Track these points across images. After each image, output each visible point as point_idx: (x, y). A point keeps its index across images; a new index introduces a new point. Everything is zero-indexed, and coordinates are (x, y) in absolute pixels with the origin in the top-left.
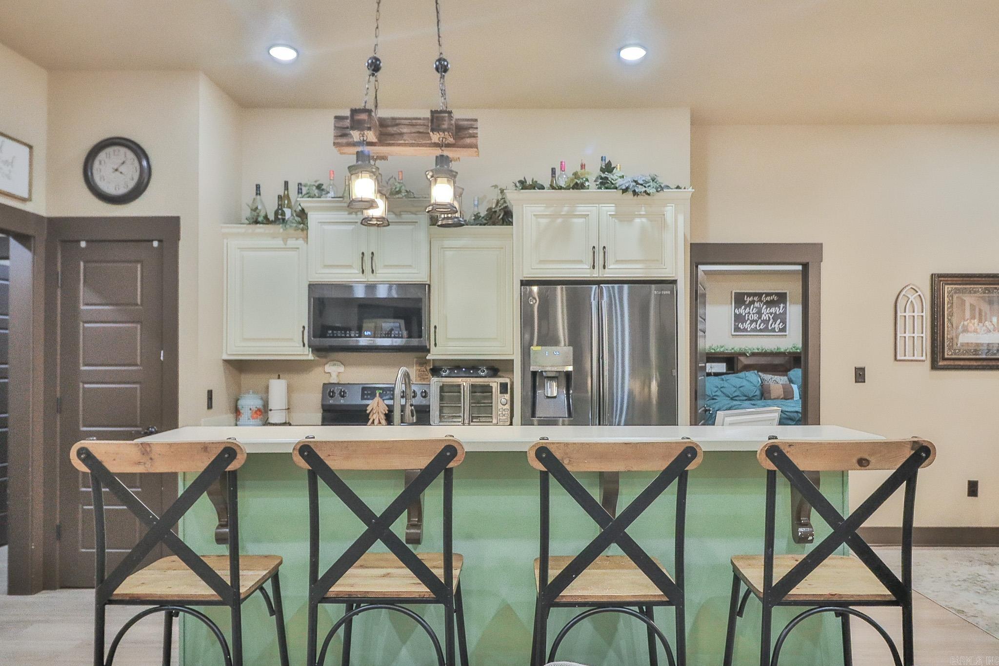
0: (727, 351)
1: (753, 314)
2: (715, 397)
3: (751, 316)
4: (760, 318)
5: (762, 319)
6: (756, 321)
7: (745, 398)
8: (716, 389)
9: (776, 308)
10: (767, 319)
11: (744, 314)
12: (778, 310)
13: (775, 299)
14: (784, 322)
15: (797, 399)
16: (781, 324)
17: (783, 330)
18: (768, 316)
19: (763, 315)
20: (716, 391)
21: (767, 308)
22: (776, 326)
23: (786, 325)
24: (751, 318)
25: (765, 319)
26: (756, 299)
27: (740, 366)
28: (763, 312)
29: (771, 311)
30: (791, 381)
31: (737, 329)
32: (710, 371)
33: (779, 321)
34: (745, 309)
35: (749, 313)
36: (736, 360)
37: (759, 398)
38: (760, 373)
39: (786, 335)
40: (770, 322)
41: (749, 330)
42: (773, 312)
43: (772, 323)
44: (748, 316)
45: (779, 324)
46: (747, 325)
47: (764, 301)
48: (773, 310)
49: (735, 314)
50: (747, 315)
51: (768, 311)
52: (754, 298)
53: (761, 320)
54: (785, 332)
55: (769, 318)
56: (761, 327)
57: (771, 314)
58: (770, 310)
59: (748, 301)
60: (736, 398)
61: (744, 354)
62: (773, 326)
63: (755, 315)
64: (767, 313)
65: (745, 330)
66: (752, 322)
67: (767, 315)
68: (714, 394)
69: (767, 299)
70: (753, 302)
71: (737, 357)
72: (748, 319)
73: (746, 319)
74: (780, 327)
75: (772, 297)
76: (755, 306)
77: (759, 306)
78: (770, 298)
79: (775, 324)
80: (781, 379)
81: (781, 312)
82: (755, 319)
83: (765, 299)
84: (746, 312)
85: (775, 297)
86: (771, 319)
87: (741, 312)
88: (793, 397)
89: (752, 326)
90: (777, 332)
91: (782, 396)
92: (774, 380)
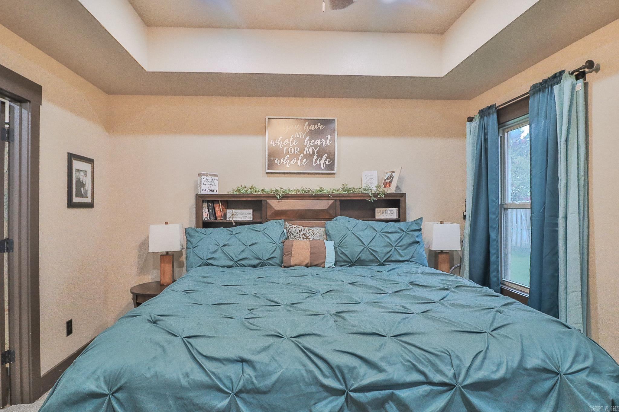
0: (256, 193)
1: (294, 147)
2: (209, 261)
4: (301, 152)
5: (305, 153)
6: (296, 156)
7: (255, 262)
9: (323, 140)
10: (311, 153)
11: (281, 147)
12: (325, 141)
13: (321, 128)
14: (331, 157)
15: (329, 265)
16: (328, 160)
17: (331, 166)
18: (312, 148)
19: (306, 149)
20: (215, 252)
21: (310, 140)
22: (322, 162)
23: (334, 161)
25: (308, 153)
26: (297, 127)
27: (269, 213)
28: (305, 144)
29: (316, 143)
30: (326, 235)
31: (271, 165)
32: (231, 219)
33: (324, 157)
34: (283, 140)
35: (288, 145)
36: (263, 203)
37: (278, 262)
38: (287, 224)
39: (334, 174)
40: (315, 157)
41: (288, 166)
42: (319, 144)
43: (317, 159)
44: (287, 149)
45: (326, 160)
46: (285, 161)
47: (307, 131)
48: (318, 142)
49: (270, 146)
50: (285, 148)
51: (311, 144)
52: (294, 126)
54: (334, 170)
55: (313, 152)
56: (303, 163)
57: (316, 146)
58: (315, 142)
59: (287, 131)
60: (243, 262)
61: (273, 197)
62: (318, 163)
63: (296, 148)
64: (311, 146)
65: (283, 166)
66: (293, 156)
68: (210, 256)
69: (310, 128)
70: (293, 132)
71: (266, 200)
72: (287, 153)
73: (285, 153)
74: (327, 163)
75: (316, 125)
76: (296, 137)
77: (300, 137)
78: (315, 127)
79: (321, 159)
80: (314, 233)
81: (328, 144)
82: (295, 153)
83: (309, 128)
84: (284, 143)
85: (320, 126)
86: (316, 153)
87: (278, 144)
88: (325, 262)
89: (292, 162)
90: (323, 170)
91: (307, 261)
92: (303, 235)
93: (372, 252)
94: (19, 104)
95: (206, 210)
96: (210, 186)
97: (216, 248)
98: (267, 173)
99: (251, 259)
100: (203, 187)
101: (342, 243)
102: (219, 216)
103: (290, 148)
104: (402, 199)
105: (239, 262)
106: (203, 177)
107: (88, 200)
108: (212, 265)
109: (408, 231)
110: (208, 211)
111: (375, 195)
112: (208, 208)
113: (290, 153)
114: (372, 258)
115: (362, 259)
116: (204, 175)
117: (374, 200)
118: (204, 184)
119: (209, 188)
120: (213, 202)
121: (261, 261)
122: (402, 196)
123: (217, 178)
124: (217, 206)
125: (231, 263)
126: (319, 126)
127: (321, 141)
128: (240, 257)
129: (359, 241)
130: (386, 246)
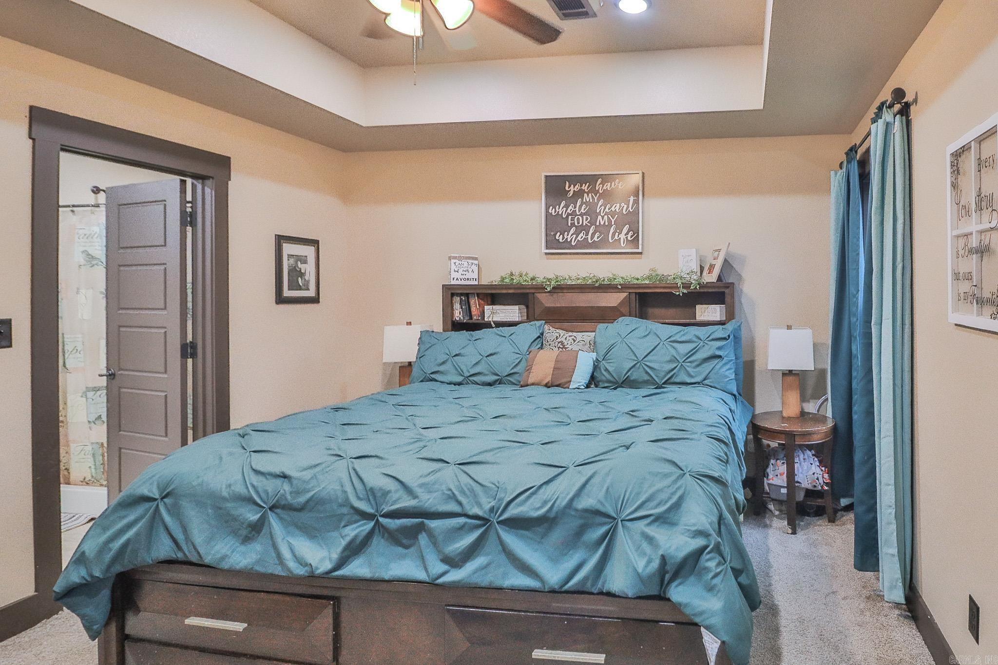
1: (582, 215)
2: (433, 376)
3: (578, 219)
4: (593, 222)
5: (598, 224)
6: (586, 229)
7: (491, 378)
9: (623, 204)
10: (607, 224)
11: (564, 216)
12: (626, 206)
13: (619, 187)
14: (634, 230)
15: (577, 386)
16: (631, 233)
17: (635, 241)
18: (608, 218)
19: (600, 218)
20: (444, 363)
21: (604, 204)
22: (622, 236)
23: (638, 235)
24: (578, 223)
25: (602, 223)
26: (585, 187)
27: (538, 310)
28: (598, 211)
29: (613, 209)
31: (551, 243)
32: (490, 319)
33: (625, 229)
34: (567, 206)
35: (574, 214)
36: (530, 297)
38: (545, 327)
39: (641, 253)
40: (612, 230)
41: (573, 244)
42: (617, 211)
43: (615, 232)
44: (573, 219)
45: (627, 234)
46: (570, 236)
47: (601, 191)
48: (616, 207)
49: (548, 215)
50: (570, 217)
51: (607, 210)
52: (581, 186)
53: (596, 226)
54: (640, 248)
55: (609, 221)
56: (595, 239)
57: (613, 214)
58: (611, 207)
59: (571, 193)
60: (475, 378)
61: (541, 288)
62: (616, 237)
63: (585, 217)
64: (606, 214)
65: (567, 244)
66: (580, 229)
67: (606, 217)
68: (436, 369)
69: (605, 188)
70: (579, 194)
71: (534, 293)
72: (573, 225)
73: (569, 225)
74: (629, 238)
75: (613, 183)
76: (584, 201)
77: (591, 201)
78: (611, 186)
79: (620, 233)
80: (574, 341)
81: (631, 211)
82: (584, 224)
83: (603, 187)
84: (569, 211)
85: (619, 183)
86: (613, 224)
87: (560, 213)
88: (571, 381)
89: (579, 238)
90: (623, 248)
91: (548, 379)
92: (559, 343)
93: (647, 370)
94: (201, 181)
95: (457, 306)
96: (464, 273)
97: (445, 357)
98: (546, 254)
99: (485, 375)
100: (454, 275)
101: (608, 355)
102: (475, 315)
103: (577, 217)
104: (727, 291)
105: (470, 378)
106: (453, 261)
107: (311, 293)
108: (436, 381)
109: (708, 341)
110: (461, 308)
111: (686, 286)
112: (460, 304)
113: (576, 224)
114: (646, 378)
115: (632, 379)
116: (455, 258)
117: (683, 293)
118: (455, 271)
119: (463, 277)
120: (467, 295)
121: (499, 377)
122: (728, 287)
123: (476, 262)
124: (472, 302)
125: (459, 379)
126: (616, 184)
127: (620, 206)
128: (473, 372)
129: (632, 354)
130: (670, 361)
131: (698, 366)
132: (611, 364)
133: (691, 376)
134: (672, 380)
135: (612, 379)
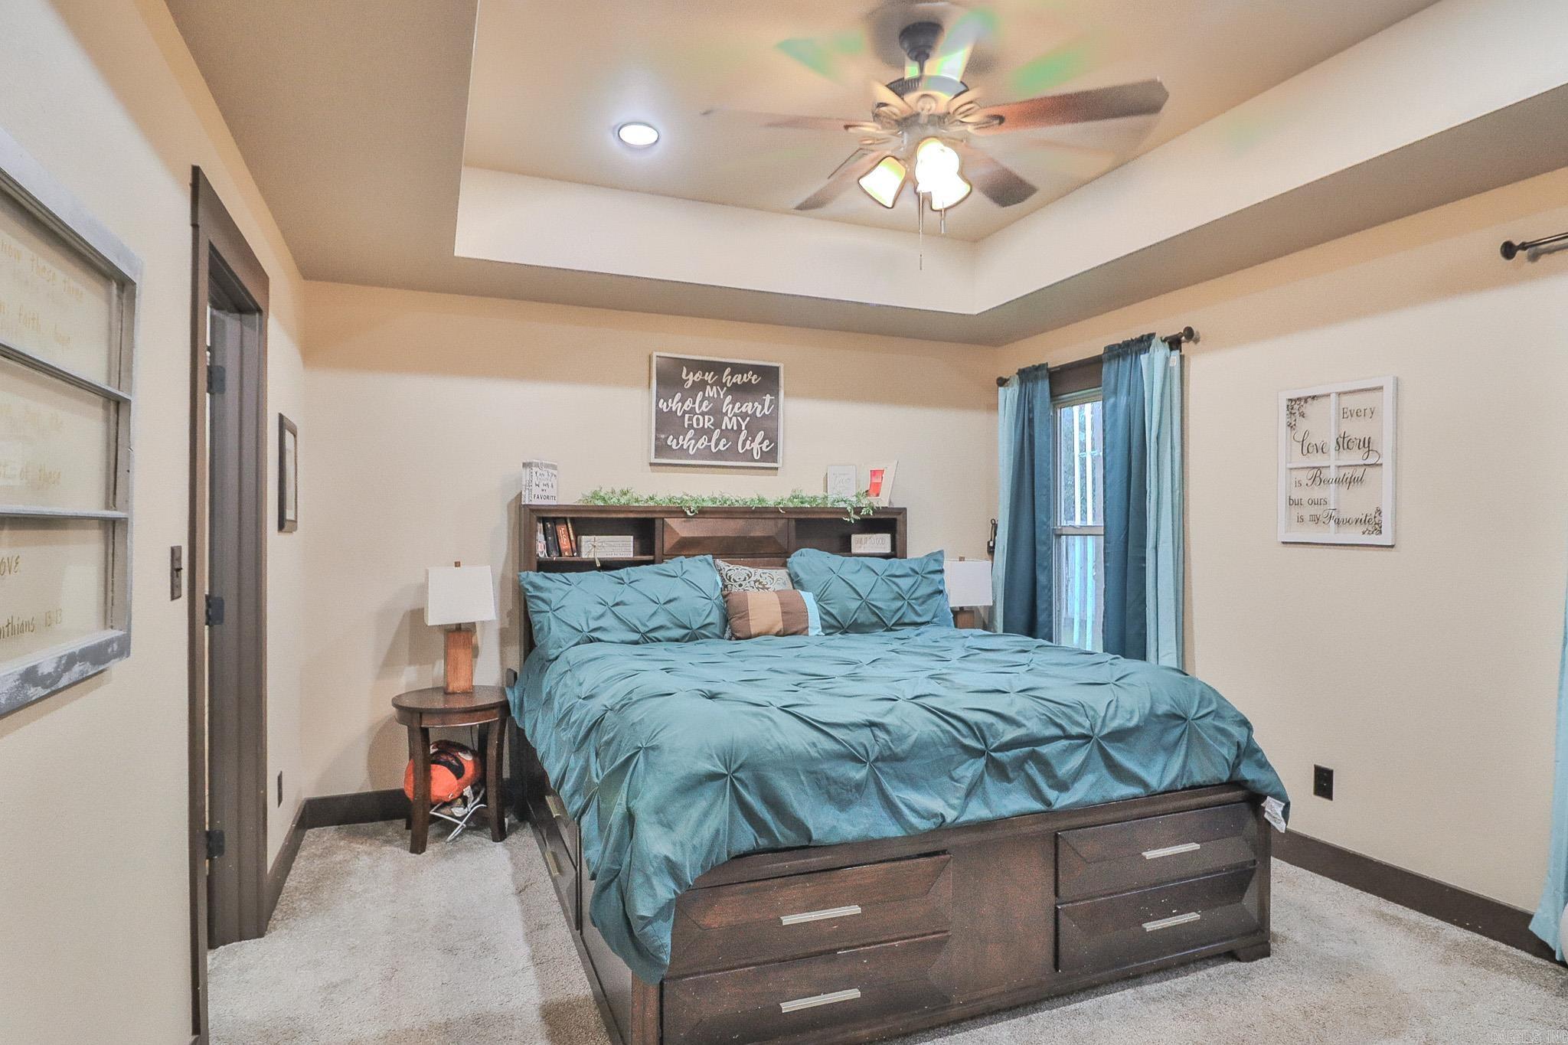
0: (637, 504)
1: (703, 414)
2: (595, 635)
3: (698, 419)
4: (717, 425)
5: (724, 427)
6: (709, 433)
7: (679, 633)
8: (600, 609)
9: (756, 404)
10: (735, 428)
11: (679, 414)
12: (760, 408)
13: (753, 382)
14: (772, 437)
15: (816, 632)
16: (767, 442)
17: (771, 455)
18: (738, 420)
19: (726, 419)
20: (602, 616)
21: (733, 403)
22: (756, 446)
23: (776, 444)
24: (698, 424)
25: (729, 427)
26: (708, 377)
27: (669, 542)
28: (724, 411)
29: (743, 409)
30: (796, 582)
31: (661, 449)
32: (591, 556)
33: (760, 435)
34: (683, 401)
35: (692, 411)
36: (658, 523)
37: (717, 631)
38: (719, 562)
39: (777, 469)
40: (742, 437)
41: (691, 452)
42: (749, 412)
43: (747, 439)
44: (690, 419)
45: (761, 443)
46: (687, 441)
47: (729, 385)
48: (748, 407)
49: (659, 411)
50: (687, 416)
51: (736, 410)
52: (703, 375)
53: (722, 430)
54: (775, 461)
55: (739, 425)
56: (721, 447)
57: (744, 416)
58: (741, 406)
59: (690, 383)
60: (657, 634)
61: (679, 512)
62: (747, 447)
63: (706, 417)
64: (735, 415)
65: (683, 452)
66: (701, 432)
67: (734, 418)
68: (593, 625)
69: (734, 380)
70: (701, 385)
71: (663, 518)
72: (691, 426)
73: (686, 426)
74: (764, 449)
75: (745, 375)
76: (707, 395)
77: (716, 396)
78: (742, 379)
79: (753, 441)
80: (773, 579)
81: (767, 413)
82: (706, 427)
83: (731, 379)
84: (685, 408)
85: (752, 376)
86: (743, 428)
87: (674, 409)
88: (807, 628)
89: (699, 445)
90: (756, 461)
91: (779, 626)
92: (755, 582)
93: (874, 610)
95: (540, 536)
96: (544, 488)
98: (651, 464)
99: (668, 629)
100: (536, 491)
101: (825, 594)
102: (566, 550)
103: (696, 416)
104: (899, 517)
105: (649, 635)
106: (535, 469)
107: (293, 515)
108: (600, 640)
109: (925, 574)
110: (546, 539)
111: (858, 510)
112: (545, 534)
113: (695, 426)
114: (874, 619)
115: (859, 621)
116: (537, 465)
117: (855, 520)
118: (536, 485)
119: (544, 493)
120: (555, 521)
121: (687, 631)
122: (900, 513)
123: (555, 472)
124: (562, 530)
125: (635, 637)
126: (749, 377)
127: (753, 407)
128: (652, 625)
129: (852, 592)
130: (894, 599)
131: (923, 603)
132: (831, 605)
133: (919, 615)
134: (901, 621)
135: (836, 624)
